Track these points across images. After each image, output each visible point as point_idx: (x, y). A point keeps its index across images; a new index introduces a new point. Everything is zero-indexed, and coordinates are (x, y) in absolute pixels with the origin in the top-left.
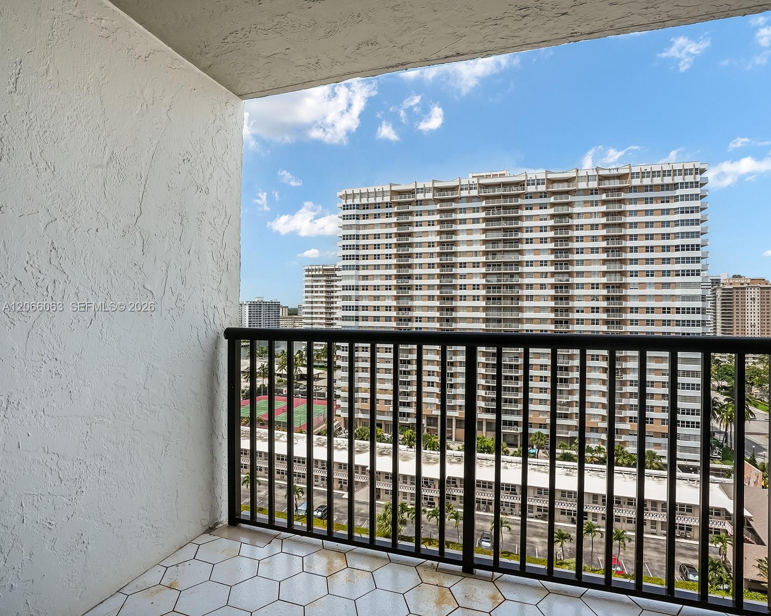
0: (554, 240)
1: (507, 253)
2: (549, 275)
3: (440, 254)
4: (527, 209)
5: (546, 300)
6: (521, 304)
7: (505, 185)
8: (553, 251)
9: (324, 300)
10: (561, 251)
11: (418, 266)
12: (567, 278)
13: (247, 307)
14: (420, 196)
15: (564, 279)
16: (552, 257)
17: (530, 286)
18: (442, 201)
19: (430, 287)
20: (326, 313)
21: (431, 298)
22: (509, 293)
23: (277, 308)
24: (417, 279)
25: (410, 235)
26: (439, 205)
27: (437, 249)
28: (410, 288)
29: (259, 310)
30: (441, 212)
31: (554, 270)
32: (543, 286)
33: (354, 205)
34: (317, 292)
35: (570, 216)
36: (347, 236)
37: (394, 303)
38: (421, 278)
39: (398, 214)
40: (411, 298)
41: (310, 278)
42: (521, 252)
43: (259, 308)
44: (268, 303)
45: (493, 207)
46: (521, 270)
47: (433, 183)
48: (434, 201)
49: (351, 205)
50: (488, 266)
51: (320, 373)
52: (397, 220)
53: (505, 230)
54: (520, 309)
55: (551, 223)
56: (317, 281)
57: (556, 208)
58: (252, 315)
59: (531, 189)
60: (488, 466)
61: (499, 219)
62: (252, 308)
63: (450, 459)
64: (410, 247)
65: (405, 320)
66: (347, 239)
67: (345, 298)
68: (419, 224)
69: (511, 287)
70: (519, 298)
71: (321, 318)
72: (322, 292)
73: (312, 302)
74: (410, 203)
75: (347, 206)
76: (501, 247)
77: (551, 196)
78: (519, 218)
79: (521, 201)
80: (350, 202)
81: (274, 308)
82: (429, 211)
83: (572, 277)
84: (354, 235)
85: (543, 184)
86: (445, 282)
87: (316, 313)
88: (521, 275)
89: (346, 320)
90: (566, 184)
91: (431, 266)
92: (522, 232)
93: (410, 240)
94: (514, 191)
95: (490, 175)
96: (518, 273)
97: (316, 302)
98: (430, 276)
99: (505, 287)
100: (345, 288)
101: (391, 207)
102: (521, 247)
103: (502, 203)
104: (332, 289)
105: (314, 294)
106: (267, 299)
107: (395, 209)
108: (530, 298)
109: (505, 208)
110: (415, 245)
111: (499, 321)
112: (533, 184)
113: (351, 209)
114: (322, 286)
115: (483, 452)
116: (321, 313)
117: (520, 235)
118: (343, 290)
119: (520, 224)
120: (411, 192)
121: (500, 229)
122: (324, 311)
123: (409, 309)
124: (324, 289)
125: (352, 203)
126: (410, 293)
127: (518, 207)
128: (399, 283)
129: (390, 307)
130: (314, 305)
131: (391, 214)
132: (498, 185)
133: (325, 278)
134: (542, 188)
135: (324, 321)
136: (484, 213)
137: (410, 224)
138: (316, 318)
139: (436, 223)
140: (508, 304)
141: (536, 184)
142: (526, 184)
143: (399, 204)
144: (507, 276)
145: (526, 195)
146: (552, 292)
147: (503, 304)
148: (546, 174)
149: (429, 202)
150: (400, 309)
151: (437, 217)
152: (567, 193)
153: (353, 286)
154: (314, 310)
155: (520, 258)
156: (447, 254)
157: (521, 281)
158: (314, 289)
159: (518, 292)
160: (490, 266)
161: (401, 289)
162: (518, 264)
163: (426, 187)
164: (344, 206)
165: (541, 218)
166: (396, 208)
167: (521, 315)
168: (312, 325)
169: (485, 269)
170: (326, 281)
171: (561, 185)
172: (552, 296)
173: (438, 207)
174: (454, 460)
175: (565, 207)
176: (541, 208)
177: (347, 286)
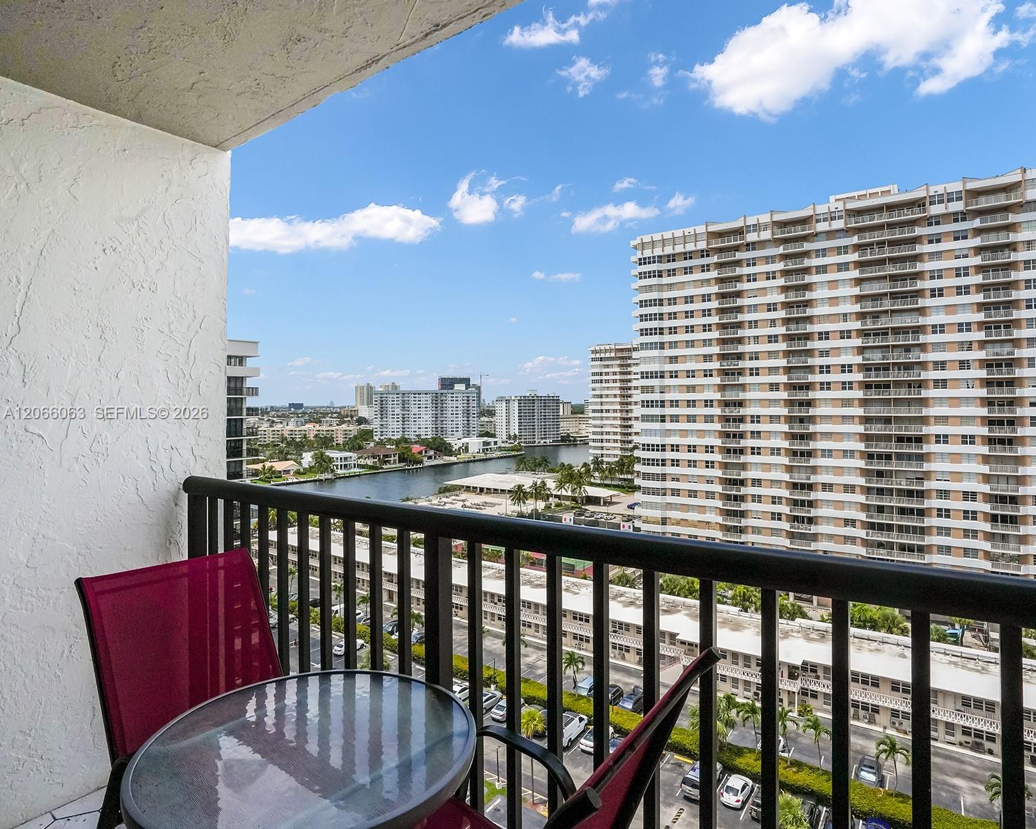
0: (982, 288)
1: (897, 314)
2: (975, 346)
3: (787, 321)
4: (931, 242)
5: (971, 386)
6: (924, 393)
7: (890, 207)
8: (981, 307)
9: (618, 392)
10: (996, 306)
11: (752, 340)
12: (1010, 349)
13: (516, 404)
14: (751, 237)
15: (1004, 352)
16: (981, 317)
17: (941, 365)
18: (786, 241)
19: (772, 370)
20: (621, 411)
21: (774, 387)
22: (903, 376)
23: (555, 404)
24: (751, 359)
25: (739, 294)
26: (782, 247)
27: (782, 314)
28: (741, 372)
29: (531, 408)
30: (785, 257)
31: (984, 338)
32: (964, 364)
33: (654, 257)
34: (607, 381)
35: (1012, 247)
36: (646, 301)
37: (718, 396)
38: (757, 358)
39: (720, 266)
40: (743, 387)
41: (598, 363)
42: (922, 311)
43: (532, 405)
44: (543, 398)
45: (871, 244)
46: (923, 339)
47: (772, 215)
48: (775, 242)
49: (649, 258)
50: (866, 335)
51: (614, 495)
52: (718, 274)
53: (893, 278)
54: (924, 402)
55: (977, 260)
56: (608, 366)
57: (985, 236)
58: (523, 414)
59: (936, 210)
60: (871, 650)
61: (881, 262)
62: (522, 405)
63: (808, 634)
64: (739, 312)
65: (735, 421)
66: (646, 306)
67: (645, 389)
68: (752, 278)
69: (908, 367)
70: (921, 384)
71: (615, 418)
72: (615, 381)
73: (601, 396)
74: (737, 248)
75: (645, 259)
76: (887, 305)
77: (974, 218)
78: (917, 258)
79: (918, 231)
80: (648, 253)
81: (551, 404)
82: (767, 258)
83: (1020, 347)
84: (655, 300)
85: (959, 199)
86: (795, 362)
87: (608, 411)
88: (923, 347)
89: (648, 421)
90: (1003, 195)
91: (772, 339)
92: (922, 279)
93: (739, 302)
94: (908, 215)
95: (866, 195)
96: (919, 345)
97: (607, 396)
98: (772, 354)
99: (896, 368)
100: (645, 375)
101: (708, 256)
102: (922, 303)
103: (886, 236)
104: (629, 377)
105: (604, 385)
106: (542, 393)
107: (715, 259)
108: (939, 384)
109: (892, 243)
110: (746, 309)
111: (887, 420)
112: (941, 202)
113: (649, 263)
114: (615, 373)
115: (864, 627)
116: (615, 411)
117: (920, 285)
118: (642, 378)
119: (920, 267)
120: (739, 232)
121: (884, 277)
122: (619, 407)
123: (740, 404)
124: (618, 377)
125: (651, 255)
126: (742, 380)
127: (916, 240)
128: (724, 366)
129: (712, 401)
130: (604, 400)
131: (708, 265)
132: (879, 209)
133: (619, 362)
134: (958, 206)
135: (619, 422)
136: (857, 254)
137: (739, 279)
138: (607, 418)
139: (778, 275)
140: (903, 394)
141: (946, 201)
142: (927, 203)
143: (720, 250)
144: (899, 350)
145: (928, 219)
146: (983, 374)
147: (893, 394)
148: (964, 183)
149: (767, 244)
150: (726, 404)
151: (780, 266)
152: (1006, 209)
153: (656, 373)
154: (604, 407)
155: (922, 321)
156: (798, 321)
157: (923, 357)
158: (604, 377)
159: (919, 376)
160: (869, 335)
161: (727, 374)
162: (919, 330)
163: (760, 222)
164: (640, 259)
165: (956, 254)
166: (716, 257)
167: (925, 412)
168: (602, 427)
169: (860, 340)
170: (621, 366)
171: (992, 197)
172: (981, 379)
173: (781, 250)
174: (814, 636)
175: (1002, 234)
176: (956, 239)
177: (647, 373)
